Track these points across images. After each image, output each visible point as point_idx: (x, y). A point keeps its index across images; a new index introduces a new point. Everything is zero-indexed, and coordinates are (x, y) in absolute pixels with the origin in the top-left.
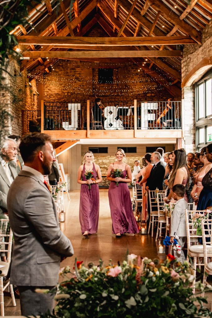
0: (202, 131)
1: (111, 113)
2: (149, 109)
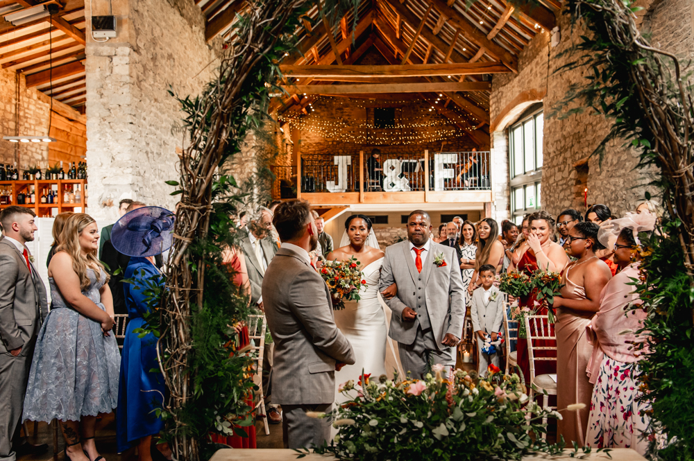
0: (519, 192)
1: (393, 168)
2: (445, 162)
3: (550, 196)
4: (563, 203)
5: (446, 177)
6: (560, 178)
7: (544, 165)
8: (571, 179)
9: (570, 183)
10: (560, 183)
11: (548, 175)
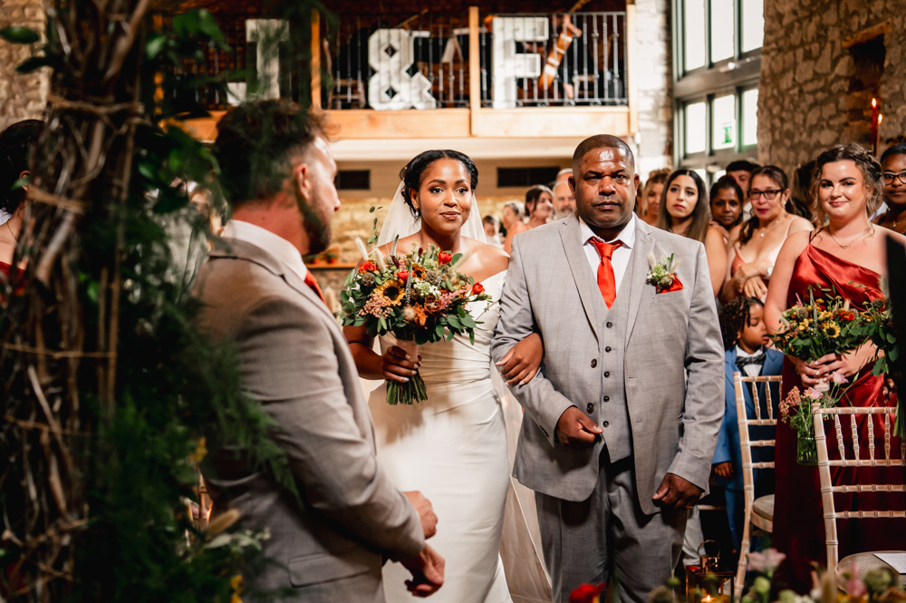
0: (696, 111)
1: (391, 51)
2: (520, 37)
3: (782, 120)
4: (816, 136)
5: (521, 74)
6: (809, 75)
7: (766, 43)
8: (838, 78)
9: (835, 87)
10: (810, 87)
11: (776, 69)
